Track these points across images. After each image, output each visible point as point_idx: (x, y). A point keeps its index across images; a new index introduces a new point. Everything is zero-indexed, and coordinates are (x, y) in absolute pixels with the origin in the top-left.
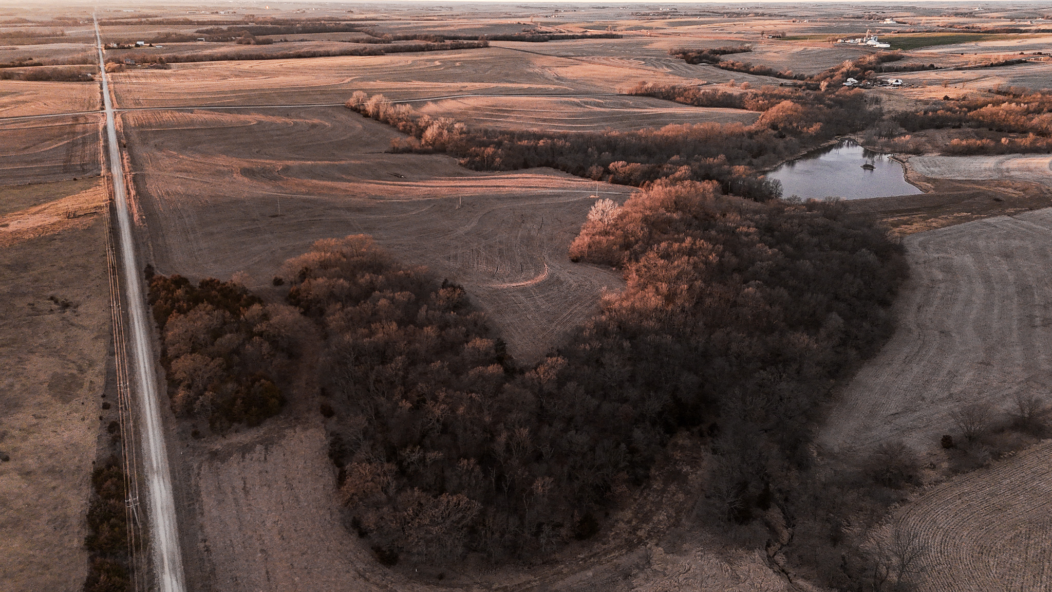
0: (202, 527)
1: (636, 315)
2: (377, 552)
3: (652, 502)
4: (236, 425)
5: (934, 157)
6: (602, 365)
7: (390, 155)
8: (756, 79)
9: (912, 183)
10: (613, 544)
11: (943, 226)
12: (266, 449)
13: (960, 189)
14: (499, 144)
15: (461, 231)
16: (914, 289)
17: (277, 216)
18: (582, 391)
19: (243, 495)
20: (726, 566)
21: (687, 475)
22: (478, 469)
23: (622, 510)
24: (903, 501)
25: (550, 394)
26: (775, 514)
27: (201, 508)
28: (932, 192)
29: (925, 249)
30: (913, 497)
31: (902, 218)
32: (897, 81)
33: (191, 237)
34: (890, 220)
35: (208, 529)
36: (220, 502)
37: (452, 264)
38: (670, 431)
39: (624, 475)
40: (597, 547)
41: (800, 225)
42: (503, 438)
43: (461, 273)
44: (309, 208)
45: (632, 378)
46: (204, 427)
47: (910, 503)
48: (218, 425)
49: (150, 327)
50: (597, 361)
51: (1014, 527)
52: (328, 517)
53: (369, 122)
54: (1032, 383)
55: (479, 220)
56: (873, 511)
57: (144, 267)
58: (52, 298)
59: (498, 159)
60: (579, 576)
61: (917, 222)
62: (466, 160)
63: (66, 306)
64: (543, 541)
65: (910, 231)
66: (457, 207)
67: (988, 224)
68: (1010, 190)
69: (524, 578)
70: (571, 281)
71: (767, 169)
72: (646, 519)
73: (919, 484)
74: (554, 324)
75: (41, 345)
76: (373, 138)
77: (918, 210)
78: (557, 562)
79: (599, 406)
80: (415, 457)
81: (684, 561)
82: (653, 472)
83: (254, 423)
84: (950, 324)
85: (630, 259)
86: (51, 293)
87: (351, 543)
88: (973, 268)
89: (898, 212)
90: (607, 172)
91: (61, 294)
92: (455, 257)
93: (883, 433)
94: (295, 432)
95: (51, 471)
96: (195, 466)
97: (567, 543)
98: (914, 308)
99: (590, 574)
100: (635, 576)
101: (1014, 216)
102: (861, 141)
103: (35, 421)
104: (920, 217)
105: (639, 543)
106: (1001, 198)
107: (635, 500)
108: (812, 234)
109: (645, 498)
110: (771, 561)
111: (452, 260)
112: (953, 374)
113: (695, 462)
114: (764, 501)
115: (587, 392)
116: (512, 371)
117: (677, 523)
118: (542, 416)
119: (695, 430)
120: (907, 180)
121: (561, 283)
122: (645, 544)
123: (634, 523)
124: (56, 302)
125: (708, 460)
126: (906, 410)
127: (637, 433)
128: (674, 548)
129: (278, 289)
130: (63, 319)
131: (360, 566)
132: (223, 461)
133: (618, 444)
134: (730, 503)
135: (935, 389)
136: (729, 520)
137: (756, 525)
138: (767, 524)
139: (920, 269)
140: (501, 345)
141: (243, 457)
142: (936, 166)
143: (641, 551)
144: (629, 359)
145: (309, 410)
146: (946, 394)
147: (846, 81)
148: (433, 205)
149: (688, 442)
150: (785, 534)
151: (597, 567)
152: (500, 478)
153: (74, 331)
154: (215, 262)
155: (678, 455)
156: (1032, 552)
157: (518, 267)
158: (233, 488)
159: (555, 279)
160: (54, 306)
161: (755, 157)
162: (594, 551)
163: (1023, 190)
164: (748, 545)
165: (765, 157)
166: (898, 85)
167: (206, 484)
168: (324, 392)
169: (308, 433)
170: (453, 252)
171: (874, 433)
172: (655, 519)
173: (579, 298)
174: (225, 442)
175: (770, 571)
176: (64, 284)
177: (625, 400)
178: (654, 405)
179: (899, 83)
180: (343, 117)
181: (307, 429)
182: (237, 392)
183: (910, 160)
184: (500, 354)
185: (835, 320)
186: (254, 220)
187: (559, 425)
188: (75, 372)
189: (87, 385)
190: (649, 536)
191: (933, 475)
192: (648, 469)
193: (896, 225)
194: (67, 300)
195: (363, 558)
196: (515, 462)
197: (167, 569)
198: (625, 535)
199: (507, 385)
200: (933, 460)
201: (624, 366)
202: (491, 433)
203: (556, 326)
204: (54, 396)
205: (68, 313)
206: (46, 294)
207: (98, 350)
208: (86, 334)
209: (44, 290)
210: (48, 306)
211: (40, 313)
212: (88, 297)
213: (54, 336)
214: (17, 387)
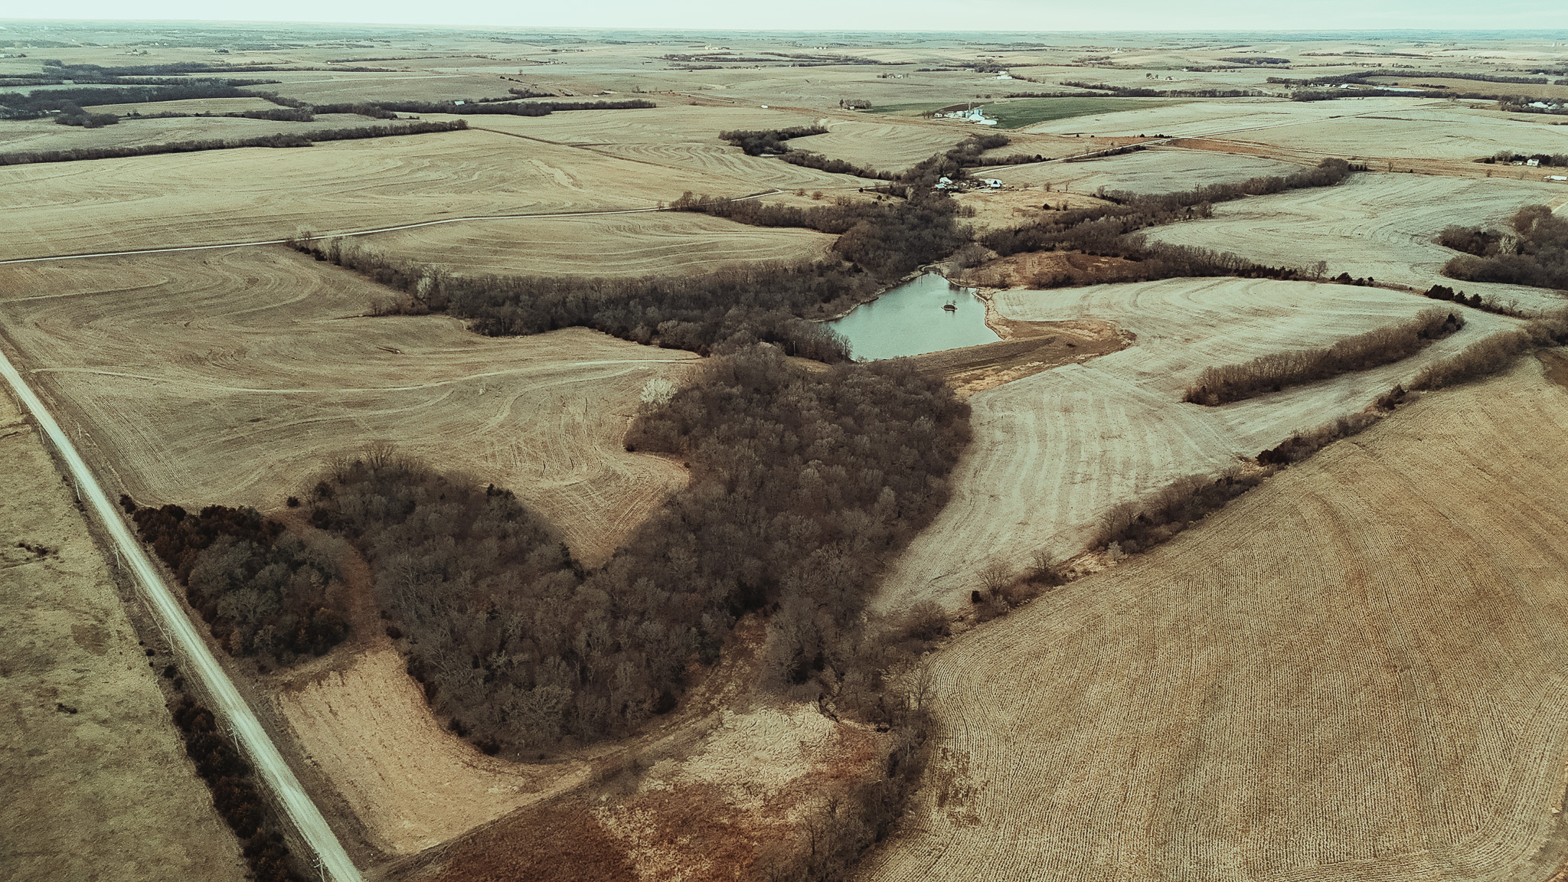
0: (302, 748)
1: (699, 507)
2: (479, 745)
3: (723, 677)
4: (302, 656)
5: (1019, 292)
6: (669, 559)
7: (371, 319)
8: (831, 180)
9: (992, 328)
10: (690, 714)
11: (1014, 379)
12: (341, 674)
13: (1036, 333)
14: (516, 300)
15: (493, 422)
16: (975, 452)
17: (258, 420)
18: (652, 583)
19: (332, 717)
20: (785, 717)
21: (753, 650)
22: (564, 664)
23: (697, 686)
24: (933, 650)
25: (623, 593)
26: (828, 673)
27: (294, 731)
28: (1009, 339)
29: (991, 407)
30: (941, 645)
31: (975, 372)
32: (995, 183)
33: (161, 456)
34: (963, 375)
35: (309, 748)
36: (311, 725)
37: (491, 465)
38: (738, 614)
39: (696, 656)
40: (675, 718)
41: (863, 394)
42: (583, 636)
43: (504, 475)
44: (297, 407)
45: (699, 569)
46: (269, 661)
47: (938, 650)
48: (285, 657)
49: (157, 567)
50: (664, 556)
51: (1016, 659)
52: (424, 725)
53: (325, 269)
54: (1059, 539)
55: (512, 408)
56: (907, 660)
57: (118, 499)
58: (21, 545)
59: (519, 321)
60: (665, 740)
61: (988, 376)
62: (477, 321)
63: (42, 552)
64: (629, 716)
65: (981, 388)
66: (481, 392)
67: (1057, 375)
68: (1086, 332)
69: (615, 749)
70: (629, 474)
71: (840, 316)
72: (718, 691)
73: (948, 635)
74: (616, 523)
75: (37, 598)
76: (340, 295)
77: (992, 361)
78: (643, 734)
79: (669, 599)
80: (502, 660)
81: (749, 719)
82: (722, 652)
83: (320, 653)
84: (1000, 488)
85: (690, 445)
86: (17, 539)
87: (453, 741)
88: (1032, 426)
89: (972, 365)
90: (655, 333)
91: (30, 539)
92: (493, 455)
93: (925, 595)
94: (366, 656)
95: (127, 717)
96: (273, 697)
97: (649, 718)
98: (972, 472)
99: (672, 738)
100: (710, 735)
101: (1084, 364)
102: (946, 271)
103: (79, 675)
104: (993, 370)
105: (712, 710)
106: (1075, 343)
107: (708, 676)
108: (875, 403)
109: (716, 674)
110: (823, 710)
111: (490, 460)
112: (994, 537)
113: (760, 639)
114: (819, 664)
115: (657, 586)
116: (581, 575)
117: (745, 691)
118: (616, 613)
119: (760, 611)
120: (988, 325)
121: (618, 478)
122: (718, 710)
123: (707, 695)
124: (29, 548)
125: (771, 635)
126: (949, 573)
127: (706, 618)
128: (743, 710)
129: (295, 510)
130: (47, 567)
131: (467, 759)
132: (300, 690)
133: (689, 629)
134: (788, 666)
135: (976, 552)
136: (789, 682)
137: (812, 683)
138: (821, 682)
139: (983, 431)
140: (565, 550)
141: (320, 684)
142: (1020, 304)
143: (714, 715)
144: (695, 551)
145: (374, 634)
146: (985, 555)
147: (939, 183)
148: (450, 391)
149: (753, 623)
150: (836, 688)
151: (678, 732)
152: (584, 670)
153: (69, 581)
154: (205, 484)
155: (744, 634)
156: (1025, 676)
157: (568, 461)
158: (320, 712)
159: (611, 473)
160: (30, 554)
161: (827, 300)
162: (674, 721)
163: (1098, 332)
164: (803, 699)
165: (837, 301)
166: (996, 188)
167: (290, 712)
168: (384, 615)
169: (380, 655)
170: (489, 451)
171: (919, 596)
172: (726, 689)
173: (640, 493)
174: (296, 673)
175: (822, 716)
176: (27, 528)
177: (694, 590)
178: (721, 591)
179: (998, 186)
180: (287, 261)
181: (377, 652)
182: (298, 623)
183: (995, 297)
184: (567, 561)
185: (888, 494)
186: (231, 428)
187: (633, 618)
188: (95, 623)
189: (114, 634)
190: (721, 703)
191: (960, 625)
192: (718, 649)
193: (967, 381)
194: (41, 546)
195: (468, 753)
196: (596, 654)
197: (282, 783)
198: (701, 706)
199: (580, 588)
200: (962, 613)
201: (691, 558)
202: (569, 633)
203: (618, 525)
204: (86, 648)
205: (49, 560)
206: (12, 541)
207: (108, 597)
208: (83, 581)
209: (6, 537)
210: (21, 554)
211: (15, 563)
212: (65, 539)
213: (47, 587)
214: (39, 644)
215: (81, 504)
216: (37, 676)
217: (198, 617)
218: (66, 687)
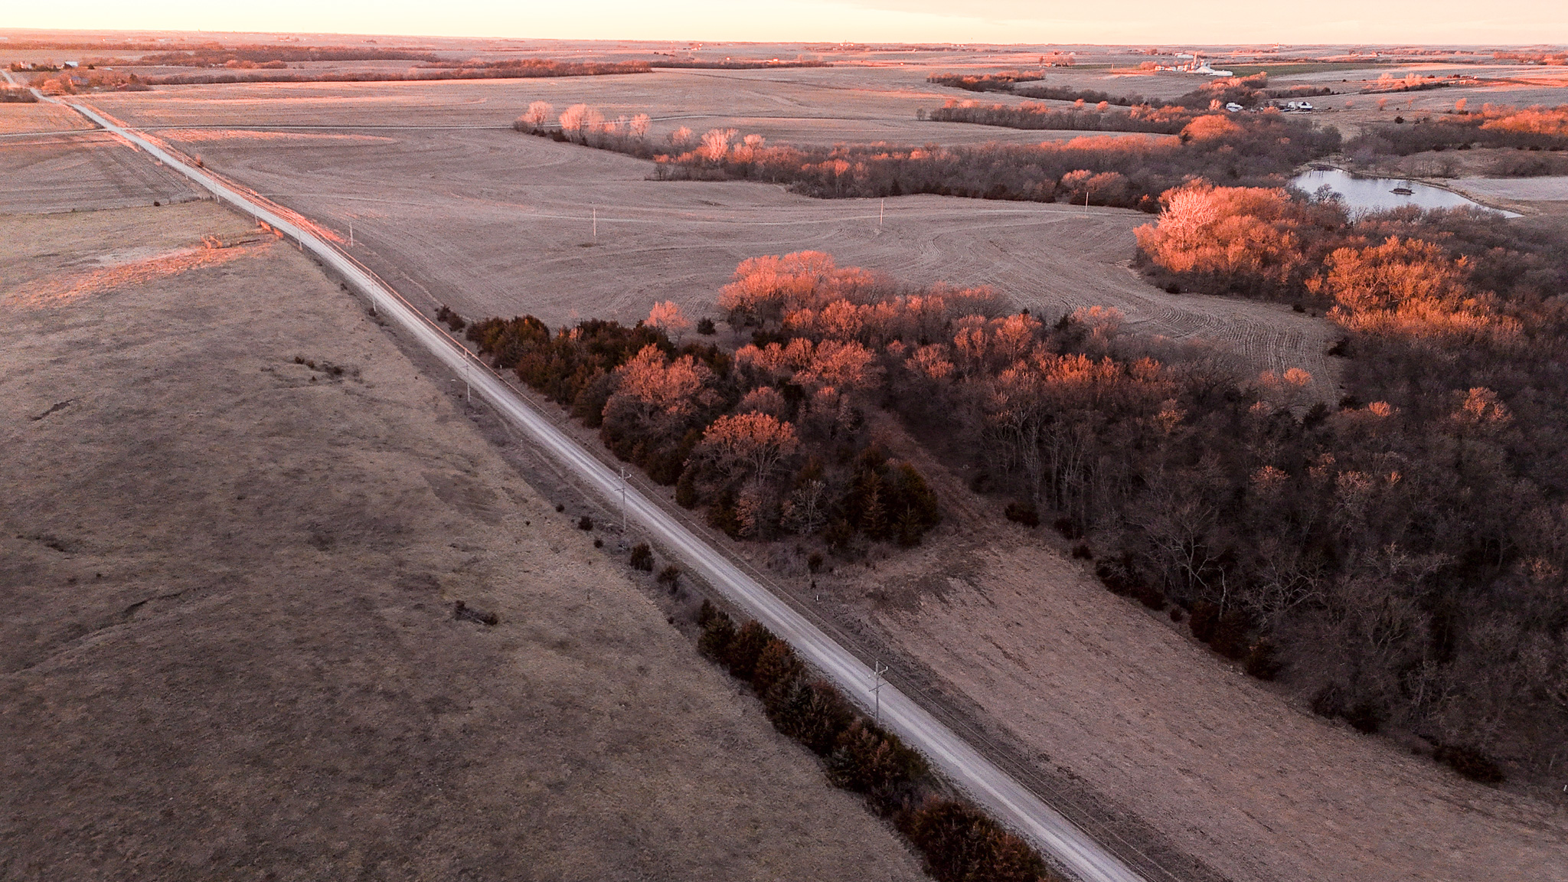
12: (971, 583)
32: (1304, 104)
36: (990, 685)
46: (821, 551)
57: (431, 312)
58: (299, 361)
63: (336, 372)
75: (345, 433)
86: (292, 353)
91: (312, 353)
94: (995, 554)
95: (603, 639)
96: (862, 616)
103: (466, 556)
124: (312, 366)
129: (716, 340)
130: (348, 392)
132: (910, 607)
141: (942, 599)
145: (985, 518)
153: (390, 412)
158: (985, 656)
160: (316, 374)
167: (921, 651)
169: (1022, 554)
176: (303, 340)
181: (1012, 548)
186: (557, 250)
188: (459, 473)
194: (330, 363)
204: (462, 511)
205: (348, 382)
206: (283, 354)
207: (463, 437)
208: (413, 414)
209: (271, 350)
210: (303, 372)
211: (293, 383)
212: (367, 357)
213: (358, 418)
214: (375, 498)
215: (375, 315)
216: (387, 552)
217: (640, 476)
218: (450, 575)
